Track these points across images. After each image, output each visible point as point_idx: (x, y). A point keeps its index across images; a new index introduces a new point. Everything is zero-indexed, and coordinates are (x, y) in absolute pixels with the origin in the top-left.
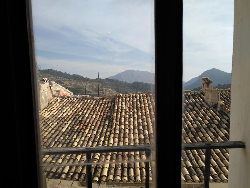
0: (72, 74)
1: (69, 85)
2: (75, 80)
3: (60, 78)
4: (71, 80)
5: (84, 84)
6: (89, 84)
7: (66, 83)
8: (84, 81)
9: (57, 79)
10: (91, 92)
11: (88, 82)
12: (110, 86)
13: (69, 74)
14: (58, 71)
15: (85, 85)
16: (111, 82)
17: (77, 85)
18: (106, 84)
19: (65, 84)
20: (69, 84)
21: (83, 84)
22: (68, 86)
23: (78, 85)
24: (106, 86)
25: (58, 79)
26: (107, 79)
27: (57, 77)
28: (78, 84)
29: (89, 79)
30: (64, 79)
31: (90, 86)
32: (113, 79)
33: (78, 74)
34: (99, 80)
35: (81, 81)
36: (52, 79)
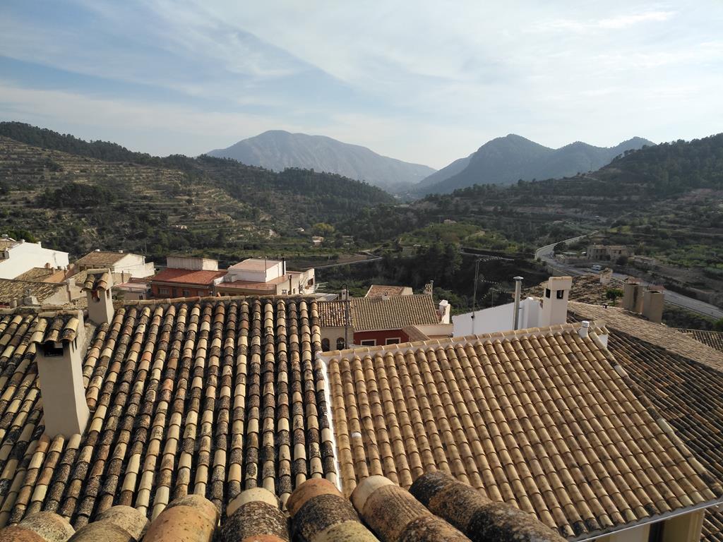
0: (91, 141)
1: (82, 176)
2: (102, 158)
3: (48, 152)
4: (86, 160)
5: (130, 172)
6: (146, 172)
7: (71, 168)
8: (131, 165)
9: (40, 154)
10: (151, 198)
11: (142, 168)
12: (212, 179)
13: (82, 140)
14: (41, 127)
15: (133, 176)
16: (216, 166)
17: (106, 176)
18: (202, 172)
19: (66, 173)
20: (81, 171)
21: (127, 172)
22: (77, 177)
23: (112, 175)
24: (200, 179)
25: (44, 156)
26: (204, 159)
27: (40, 149)
28: (111, 173)
29: (147, 156)
30: (65, 156)
31: (150, 181)
32: (221, 157)
33: (112, 142)
34: (177, 162)
35: (121, 164)
36: (22, 153)
